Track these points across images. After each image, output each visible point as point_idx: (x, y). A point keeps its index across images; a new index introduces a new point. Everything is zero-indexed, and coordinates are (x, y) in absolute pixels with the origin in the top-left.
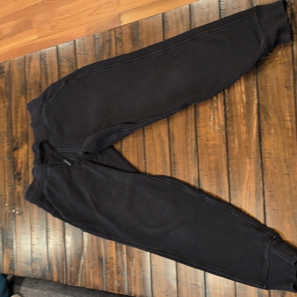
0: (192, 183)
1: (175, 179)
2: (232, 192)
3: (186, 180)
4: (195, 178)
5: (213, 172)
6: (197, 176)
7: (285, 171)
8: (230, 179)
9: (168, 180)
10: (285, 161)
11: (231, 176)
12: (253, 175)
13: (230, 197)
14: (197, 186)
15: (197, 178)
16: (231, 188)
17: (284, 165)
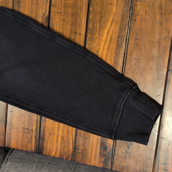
0: (40, 20)
1: (18, 13)
2: (89, 36)
3: (33, 16)
4: (44, 15)
5: (70, 9)
6: (48, 12)
7: (158, 18)
8: (89, 20)
9: (10, 12)
10: (161, 7)
11: (91, 17)
12: (118, 18)
13: (85, 41)
14: (46, 24)
15: (47, 14)
16: (89, 31)
17: (158, 11)
